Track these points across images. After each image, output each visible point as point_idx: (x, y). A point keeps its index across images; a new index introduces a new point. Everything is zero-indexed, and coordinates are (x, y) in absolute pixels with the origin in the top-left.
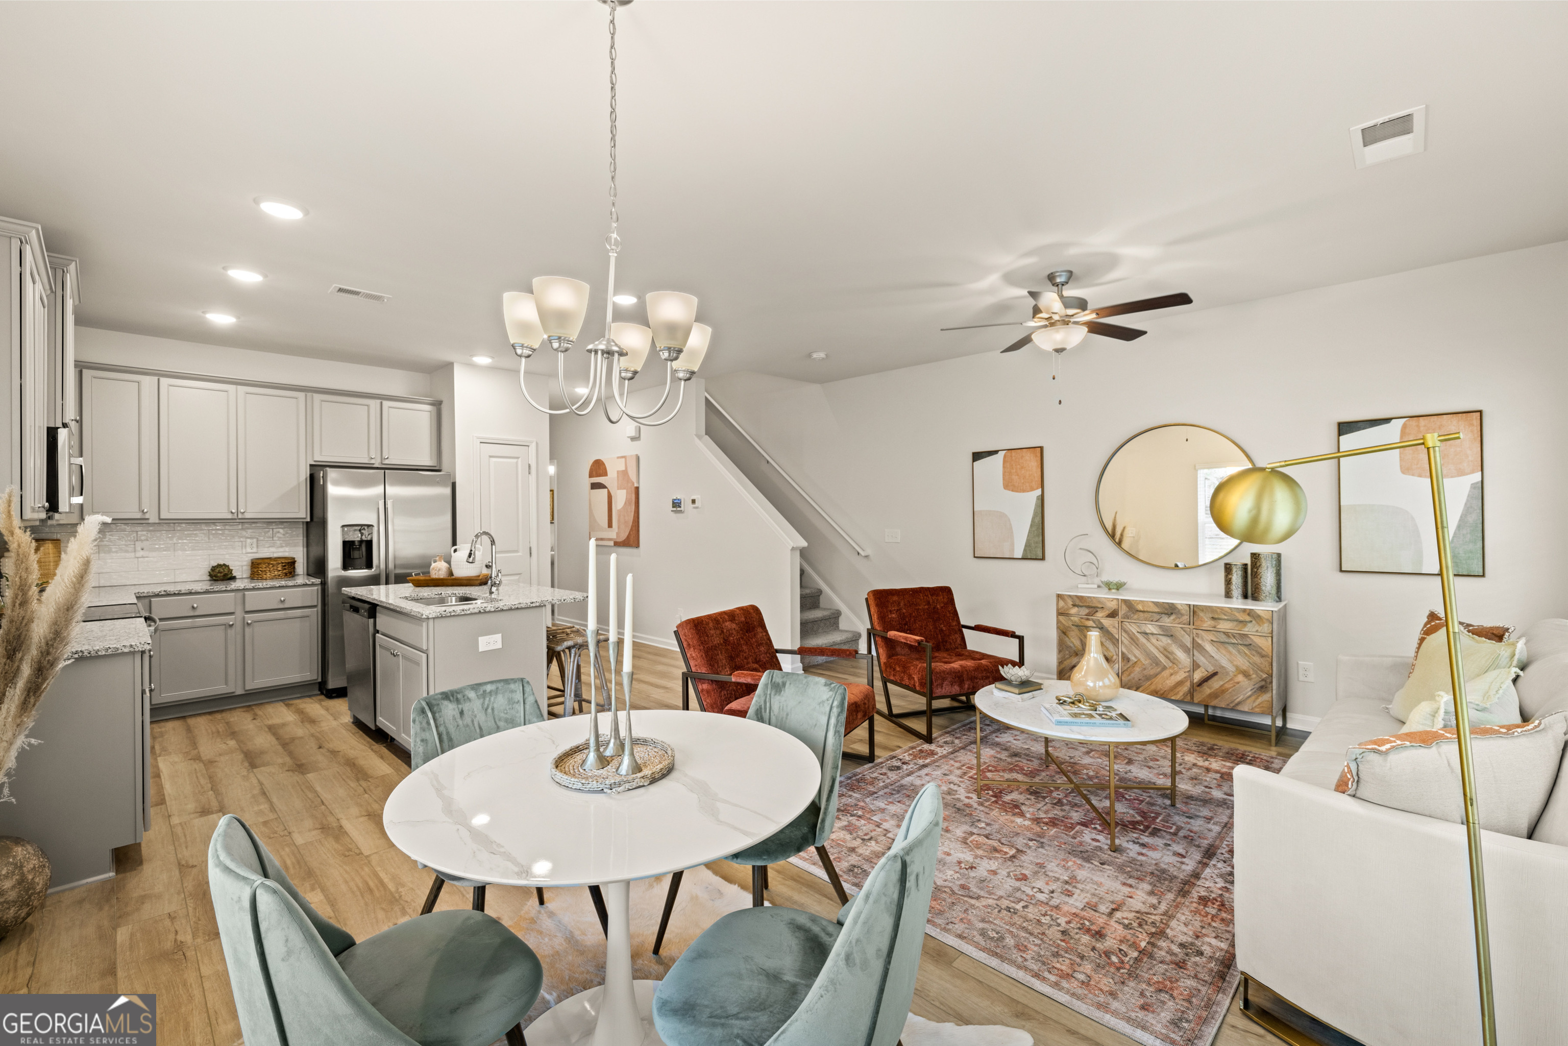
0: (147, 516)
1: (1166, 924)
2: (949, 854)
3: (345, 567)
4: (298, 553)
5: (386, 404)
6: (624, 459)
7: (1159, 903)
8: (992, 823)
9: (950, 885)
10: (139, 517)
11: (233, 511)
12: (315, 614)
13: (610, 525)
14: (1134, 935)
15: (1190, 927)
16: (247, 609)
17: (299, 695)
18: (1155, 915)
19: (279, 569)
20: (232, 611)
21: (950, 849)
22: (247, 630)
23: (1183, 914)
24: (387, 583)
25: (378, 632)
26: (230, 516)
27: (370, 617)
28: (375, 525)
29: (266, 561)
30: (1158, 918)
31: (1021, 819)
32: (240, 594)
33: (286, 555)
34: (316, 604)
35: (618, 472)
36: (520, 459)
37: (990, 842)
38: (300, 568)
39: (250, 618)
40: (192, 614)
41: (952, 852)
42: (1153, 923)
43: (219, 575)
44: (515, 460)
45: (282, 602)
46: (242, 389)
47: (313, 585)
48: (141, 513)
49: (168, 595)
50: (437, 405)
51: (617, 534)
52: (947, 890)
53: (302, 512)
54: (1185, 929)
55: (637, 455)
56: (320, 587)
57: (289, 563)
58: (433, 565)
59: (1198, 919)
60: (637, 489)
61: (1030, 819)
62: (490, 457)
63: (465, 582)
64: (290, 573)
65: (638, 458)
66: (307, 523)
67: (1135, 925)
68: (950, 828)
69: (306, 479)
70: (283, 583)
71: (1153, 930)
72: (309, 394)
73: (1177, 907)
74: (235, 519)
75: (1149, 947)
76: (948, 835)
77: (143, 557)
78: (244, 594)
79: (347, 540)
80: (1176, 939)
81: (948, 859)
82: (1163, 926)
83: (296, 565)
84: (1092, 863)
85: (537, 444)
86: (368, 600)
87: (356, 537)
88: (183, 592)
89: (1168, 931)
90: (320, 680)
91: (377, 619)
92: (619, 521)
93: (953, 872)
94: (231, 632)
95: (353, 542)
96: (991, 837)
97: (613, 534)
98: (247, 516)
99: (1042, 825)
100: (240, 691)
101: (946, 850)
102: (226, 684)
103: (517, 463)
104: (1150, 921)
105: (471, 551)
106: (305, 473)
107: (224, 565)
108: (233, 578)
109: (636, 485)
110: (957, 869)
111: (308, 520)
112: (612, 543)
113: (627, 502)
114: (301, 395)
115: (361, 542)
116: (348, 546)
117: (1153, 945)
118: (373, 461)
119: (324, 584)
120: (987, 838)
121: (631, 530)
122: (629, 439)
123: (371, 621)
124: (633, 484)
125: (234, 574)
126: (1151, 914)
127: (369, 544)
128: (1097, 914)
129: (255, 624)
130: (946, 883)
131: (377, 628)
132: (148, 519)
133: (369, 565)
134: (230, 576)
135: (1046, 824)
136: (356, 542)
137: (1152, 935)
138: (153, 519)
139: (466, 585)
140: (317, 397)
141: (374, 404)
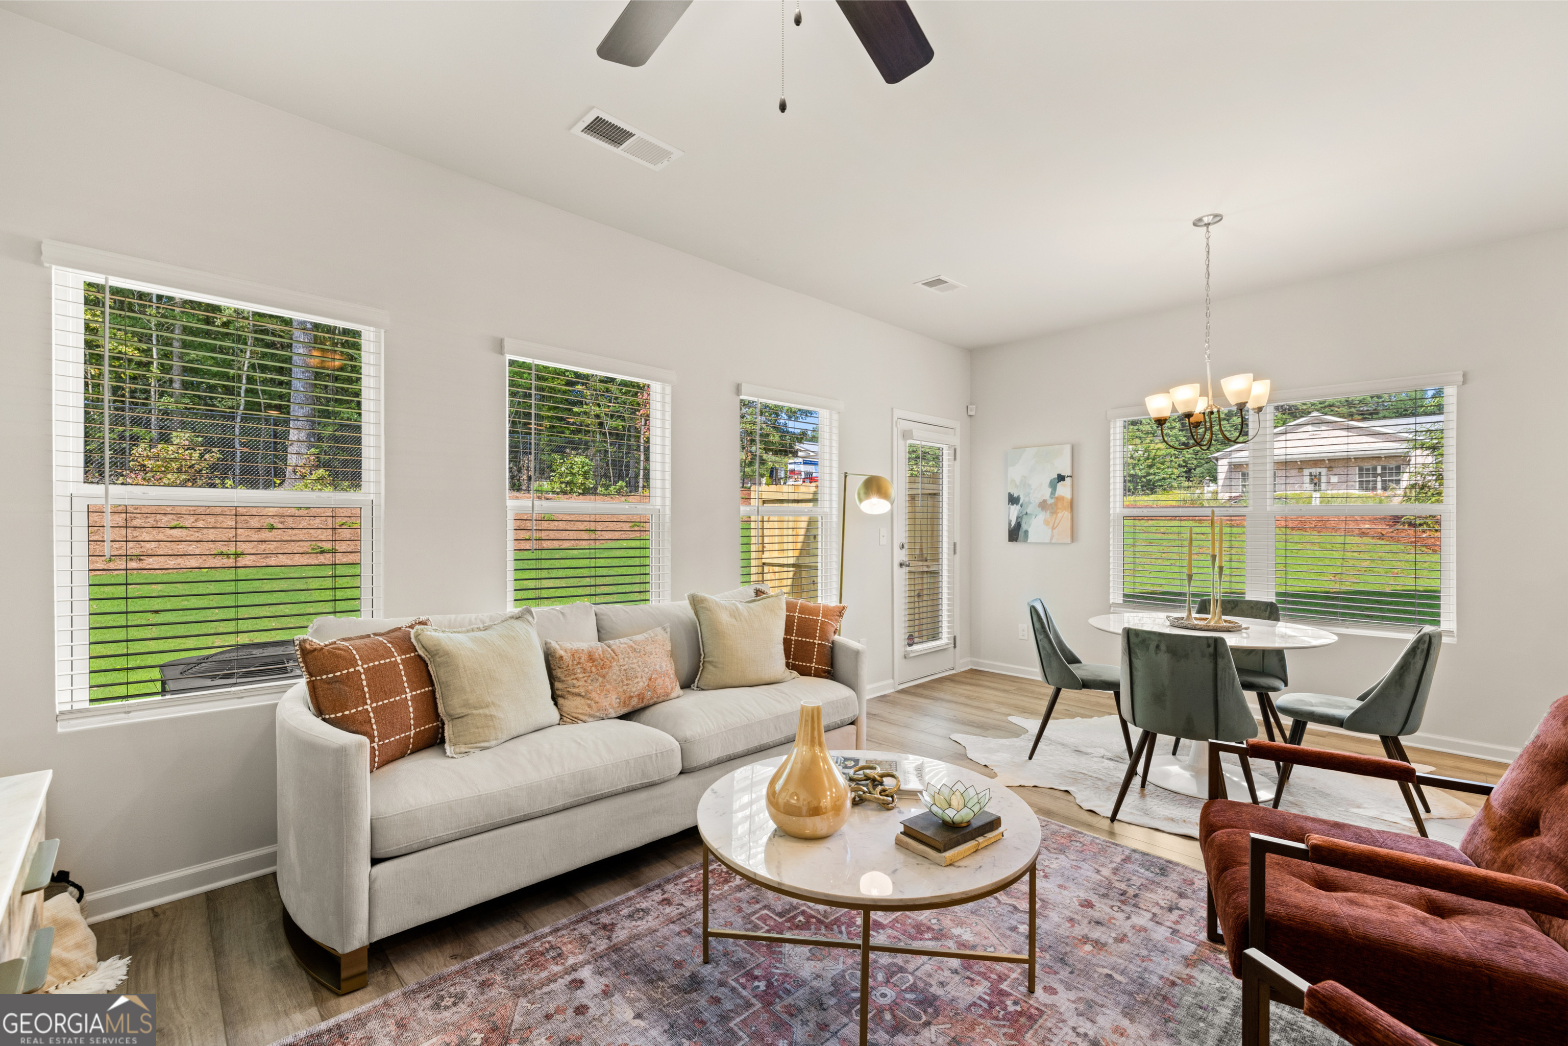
2: (1060, 886)
8: (1008, 933)
9: (1051, 855)
21: (1061, 893)
31: (964, 937)
37: (1010, 901)
41: (1058, 890)
52: (1052, 850)
61: (951, 938)
68: (1069, 925)
76: (1068, 913)
81: (1060, 881)
93: (1052, 866)
96: (1011, 908)
99: (935, 927)
101: (1065, 892)
110: (1047, 870)
120: (1015, 908)
130: (1055, 856)
135: (929, 929)
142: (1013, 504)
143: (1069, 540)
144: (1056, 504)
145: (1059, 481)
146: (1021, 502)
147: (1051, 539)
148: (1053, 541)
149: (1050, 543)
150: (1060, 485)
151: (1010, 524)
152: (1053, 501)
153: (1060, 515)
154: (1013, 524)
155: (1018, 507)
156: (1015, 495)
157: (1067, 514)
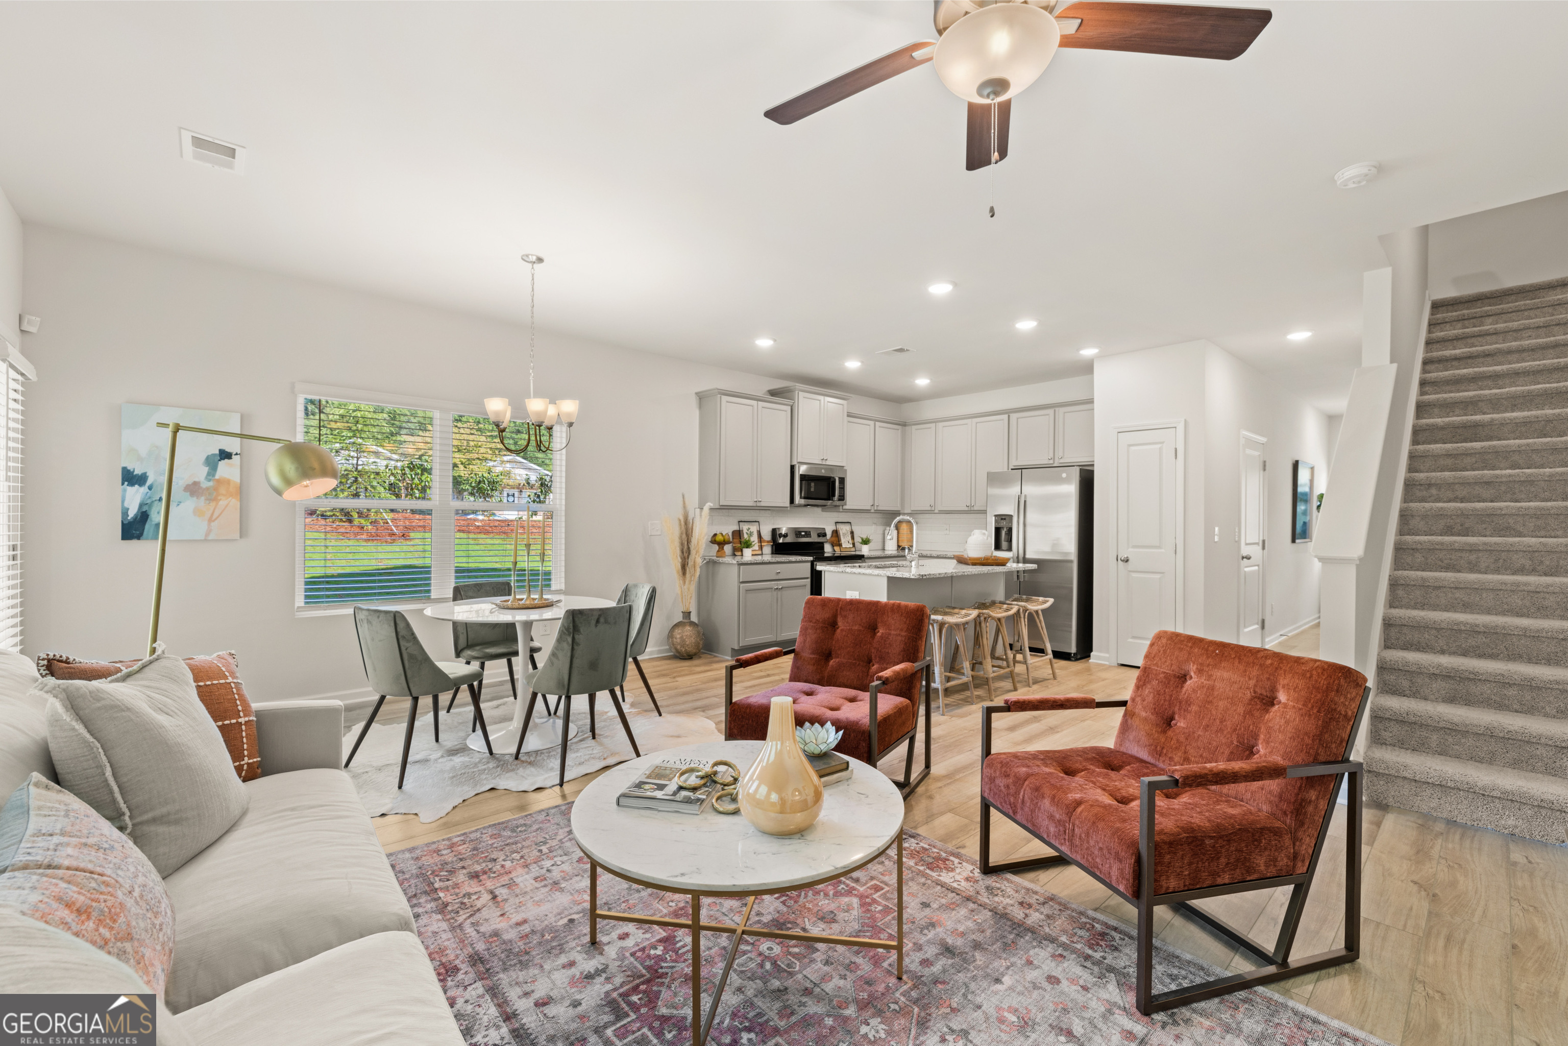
1: (448, 920)
7: (478, 932)
14: (457, 894)
15: (430, 934)
18: (465, 919)
23: (449, 940)
30: (461, 919)
42: (458, 912)
54: (430, 929)
59: (432, 947)
67: (466, 900)
71: (449, 908)
73: (462, 941)
75: (435, 896)
80: (426, 916)
82: (448, 917)
84: (578, 913)
89: (440, 917)
104: (461, 912)
117: (436, 900)
126: (471, 915)
128: (499, 885)
137: (446, 905)
142: (131, 484)
143: (237, 536)
144: (216, 489)
145: (222, 459)
146: (149, 483)
147: (207, 534)
148: (210, 538)
149: (206, 540)
150: (223, 465)
151: (125, 512)
152: (211, 484)
153: (222, 503)
154: (132, 514)
155: (144, 490)
156: (138, 472)
157: (234, 503)
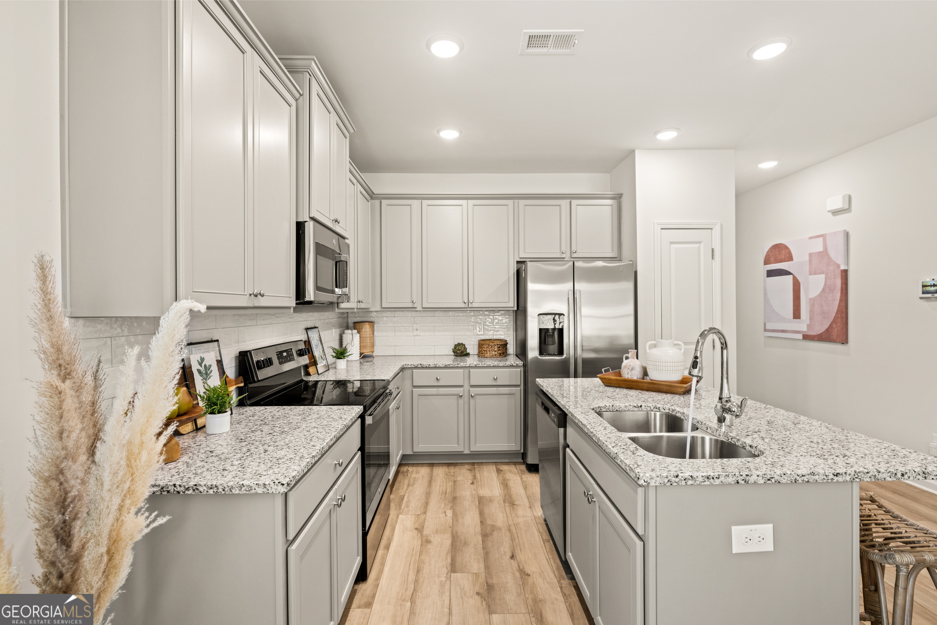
0: (415, 306)
3: (542, 352)
4: (509, 336)
5: (574, 202)
6: (821, 238)
10: (411, 306)
11: (466, 302)
12: (518, 392)
13: (797, 315)
16: (472, 383)
17: (507, 461)
19: (496, 350)
20: (462, 384)
22: (472, 401)
24: (576, 376)
25: (568, 446)
26: (463, 305)
27: (559, 426)
28: (566, 313)
29: (487, 342)
32: (467, 371)
33: (502, 337)
34: (519, 384)
35: (810, 255)
36: (702, 244)
38: (511, 349)
39: (474, 391)
40: (436, 384)
43: (458, 352)
44: (697, 246)
45: (495, 379)
46: (471, 202)
47: (517, 366)
48: (412, 303)
49: (423, 367)
50: (618, 197)
51: (809, 326)
53: (512, 304)
55: (845, 231)
56: (522, 369)
57: (502, 345)
58: (625, 362)
60: (845, 274)
62: (671, 243)
63: (665, 388)
64: (503, 353)
65: (847, 235)
66: (516, 310)
69: (514, 273)
70: (496, 363)
72: (516, 201)
74: (467, 308)
77: (417, 336)
78: (470, 371)
79: (542, 327)
83: (508, 346)
85: (722, 226)
86: (558, 404)
87: (549, 325)
88: (431, 366)
90: (522, 451)
91: (567, 429)
92: (811, 311)
94: (461, 401)
95: (547, 330)
97: (802, 326)
98: (475, 305)
100: (467, 452)
102: (458, 444)
103: (699, 247)
105: (696, 358)
106: (513, 268)
107: (462, 344)
108: (468, 355)
109: (843, 267)
111: (516, 309)
112: (800, 336)
113: (827, 289)
114: (510, 202)
115: (554, 329)
116: (544, 333)
118: (564, 256)
119: (525, 366)
121: (834, 321)
122: (830, 214)
123: (561, 430)
124: (838, 266)
125: (468, 351)
127: (561, 331)
129: (477, 396)
131: (568, 441)
132: (416, 308)
133: (561, 352)
134: (465, 353)
136: (550, 330)
138: (419, 308)
139: (666, 392)
140: (522, 202)
141: (564, 203)
